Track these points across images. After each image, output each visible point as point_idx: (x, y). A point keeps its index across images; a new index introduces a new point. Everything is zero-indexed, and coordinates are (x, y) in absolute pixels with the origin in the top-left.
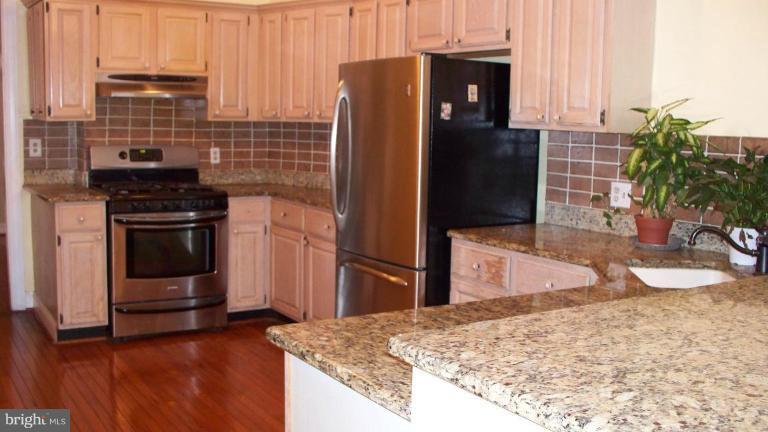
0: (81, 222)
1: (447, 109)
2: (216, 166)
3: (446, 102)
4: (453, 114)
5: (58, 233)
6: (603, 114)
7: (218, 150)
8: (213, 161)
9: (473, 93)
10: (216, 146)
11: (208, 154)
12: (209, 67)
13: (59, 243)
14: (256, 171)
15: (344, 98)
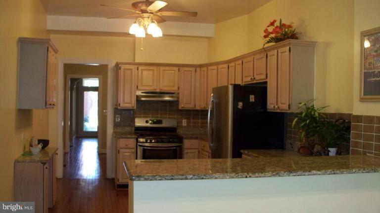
0: (127, 145)
1: (240, 105)
2: (185, 127)
3: (240, 102)
4: (243, 106)
5: (118, 148)
6: (289, 105)
7: (185, 120)
8: (183, 125)
9: (252, 98)
10: (185, 119)
11: (182, 122)
12: (180, 88)
13: (119, 152)
14: (201, 129)
15: (213, 101)
